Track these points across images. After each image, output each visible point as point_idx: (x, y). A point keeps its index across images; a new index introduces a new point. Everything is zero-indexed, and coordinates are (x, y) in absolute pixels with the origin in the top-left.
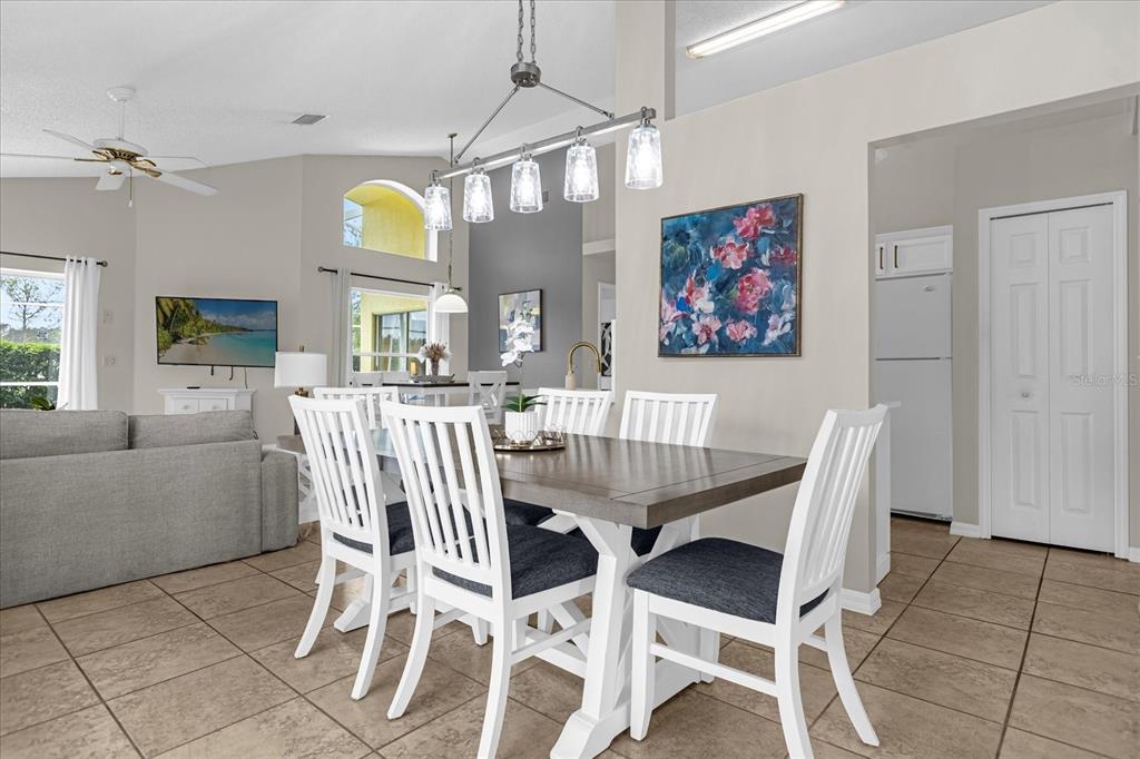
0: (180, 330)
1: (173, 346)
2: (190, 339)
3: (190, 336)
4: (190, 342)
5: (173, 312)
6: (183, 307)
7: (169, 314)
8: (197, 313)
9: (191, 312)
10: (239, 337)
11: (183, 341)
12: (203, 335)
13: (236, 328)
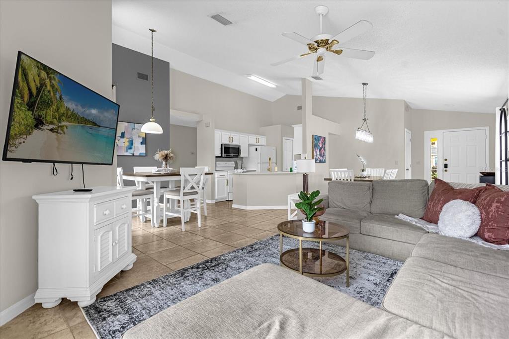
0: (43, 113)
1: (35, 132)
2: (51, 127)
3: (52, 123)
4: (51, 130)
5: (39, 90)
6: (49, 88)
7: (34, 91)
8: (61, 98)
9: (55, 95)
10: (90, 131)
11: (45, 127)
12: (63, 123)
13: (89, 121)
